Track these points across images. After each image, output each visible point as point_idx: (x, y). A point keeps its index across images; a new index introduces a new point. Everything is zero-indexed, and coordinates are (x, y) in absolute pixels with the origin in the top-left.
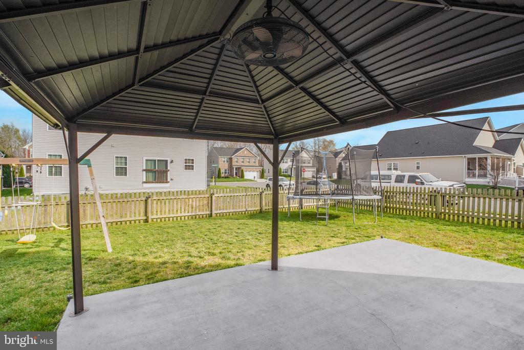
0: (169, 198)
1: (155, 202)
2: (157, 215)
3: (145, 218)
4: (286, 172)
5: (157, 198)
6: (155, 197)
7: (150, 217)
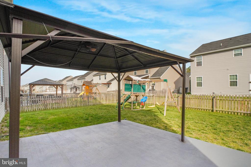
0: (228, 99)
1: (218, 101)
2: (220, 108)
3: (212, 109)
5: (220, 99)
6: (218, 98)
7: (215, 109)
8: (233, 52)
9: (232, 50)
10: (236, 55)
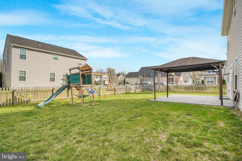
4: (98, 82)
8: (53, 56)
9: (52, 54)
10: (54, 58)
